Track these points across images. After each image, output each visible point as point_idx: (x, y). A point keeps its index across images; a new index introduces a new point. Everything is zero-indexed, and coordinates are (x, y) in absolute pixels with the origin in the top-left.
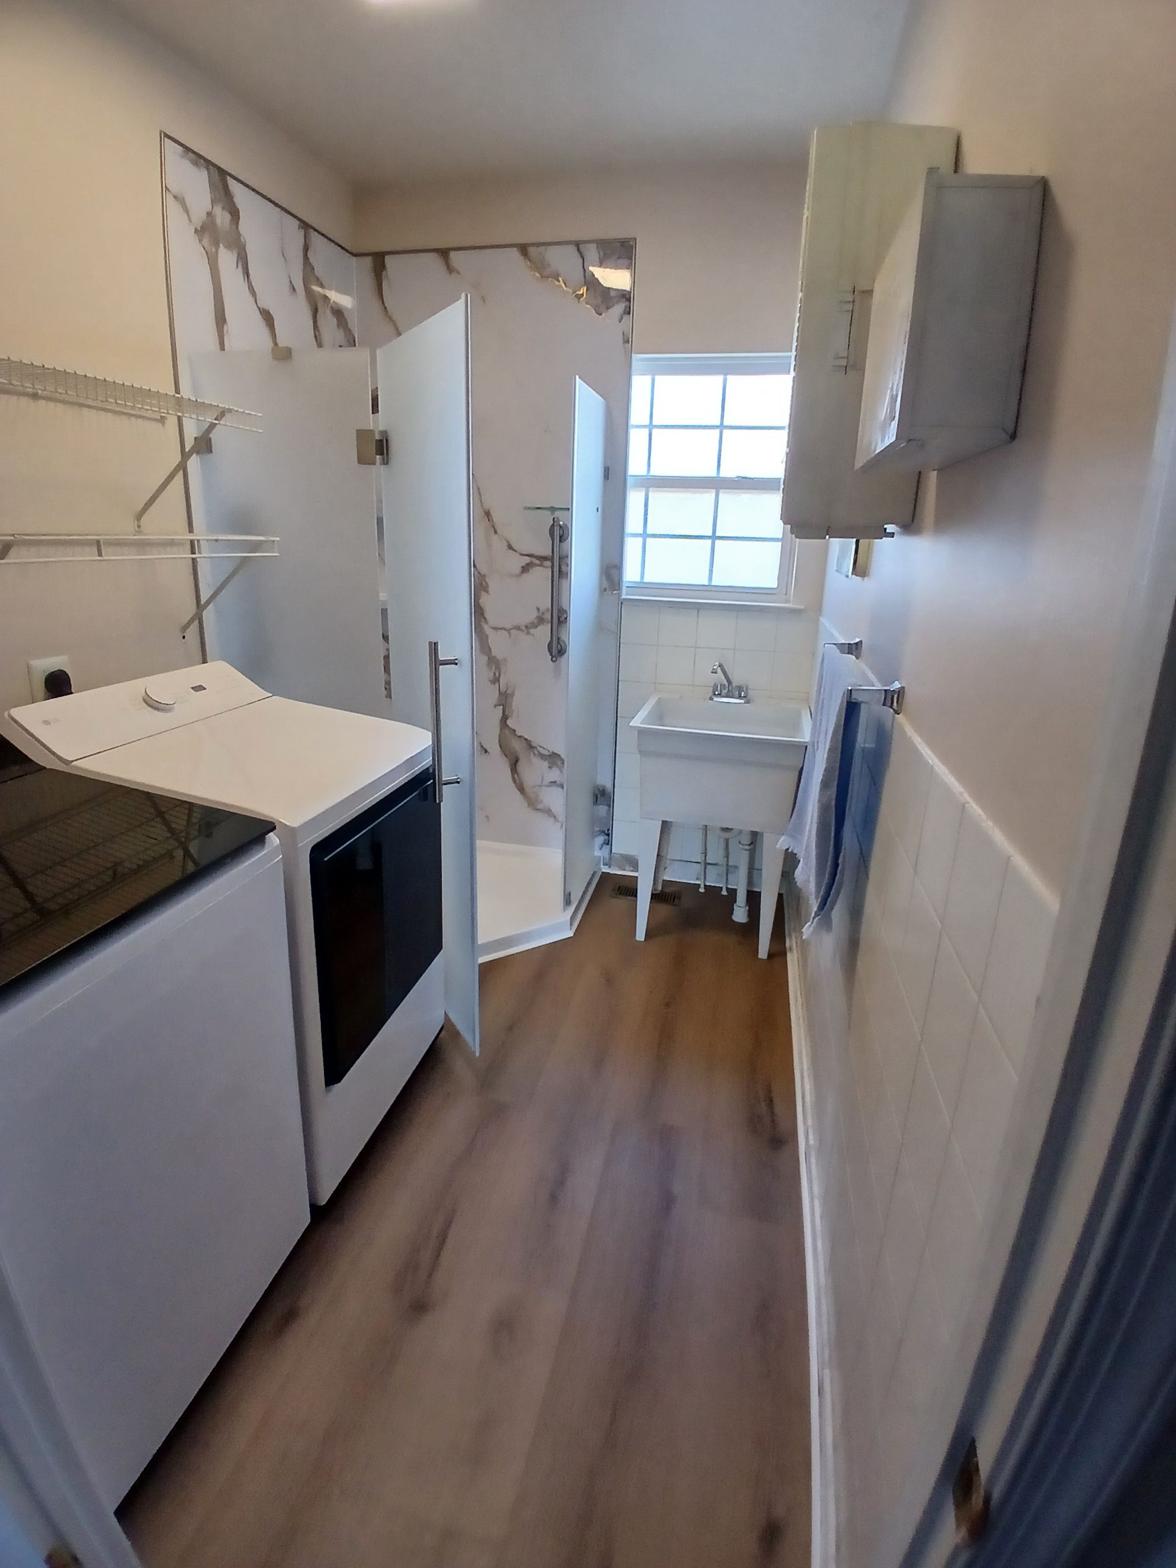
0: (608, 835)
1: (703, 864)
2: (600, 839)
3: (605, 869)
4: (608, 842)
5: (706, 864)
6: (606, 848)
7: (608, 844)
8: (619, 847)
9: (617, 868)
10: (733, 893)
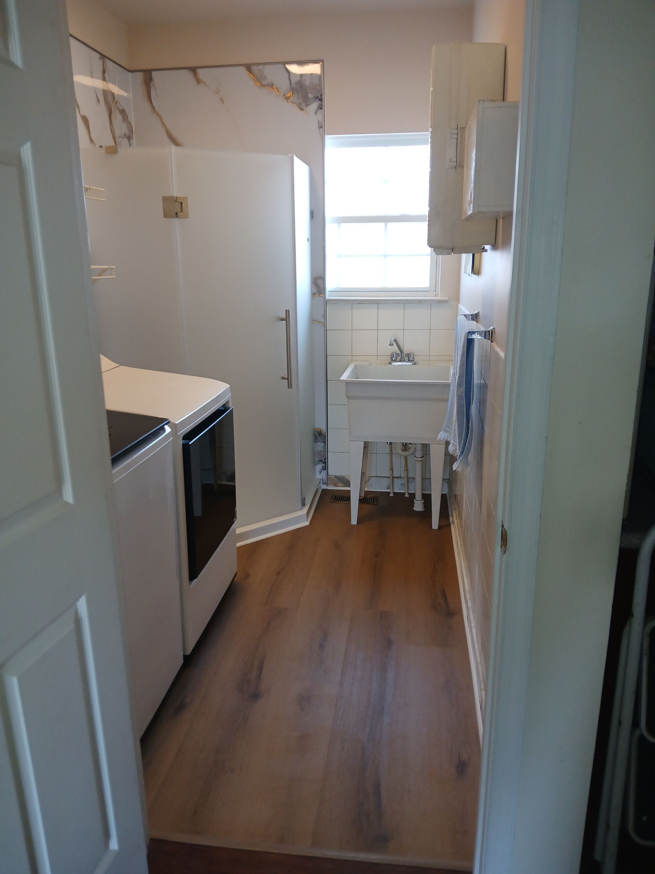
0: (325, 463)
1: (391, 477)
2: (319, 467)
3: (324, 487)
4: (325, 468)
5: (393, 477)
6: (324, 472)
7: (325, 469)
8: (333, 471)
9: (332, 486)
10: (413, 496)
